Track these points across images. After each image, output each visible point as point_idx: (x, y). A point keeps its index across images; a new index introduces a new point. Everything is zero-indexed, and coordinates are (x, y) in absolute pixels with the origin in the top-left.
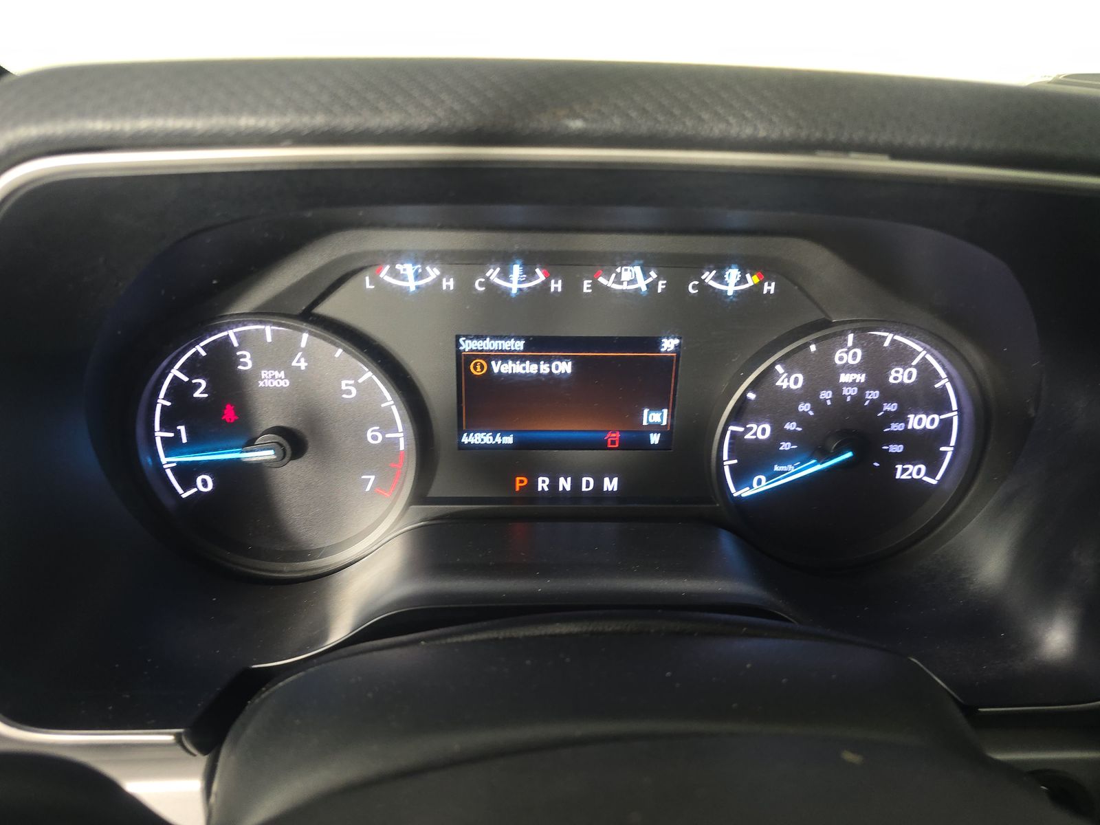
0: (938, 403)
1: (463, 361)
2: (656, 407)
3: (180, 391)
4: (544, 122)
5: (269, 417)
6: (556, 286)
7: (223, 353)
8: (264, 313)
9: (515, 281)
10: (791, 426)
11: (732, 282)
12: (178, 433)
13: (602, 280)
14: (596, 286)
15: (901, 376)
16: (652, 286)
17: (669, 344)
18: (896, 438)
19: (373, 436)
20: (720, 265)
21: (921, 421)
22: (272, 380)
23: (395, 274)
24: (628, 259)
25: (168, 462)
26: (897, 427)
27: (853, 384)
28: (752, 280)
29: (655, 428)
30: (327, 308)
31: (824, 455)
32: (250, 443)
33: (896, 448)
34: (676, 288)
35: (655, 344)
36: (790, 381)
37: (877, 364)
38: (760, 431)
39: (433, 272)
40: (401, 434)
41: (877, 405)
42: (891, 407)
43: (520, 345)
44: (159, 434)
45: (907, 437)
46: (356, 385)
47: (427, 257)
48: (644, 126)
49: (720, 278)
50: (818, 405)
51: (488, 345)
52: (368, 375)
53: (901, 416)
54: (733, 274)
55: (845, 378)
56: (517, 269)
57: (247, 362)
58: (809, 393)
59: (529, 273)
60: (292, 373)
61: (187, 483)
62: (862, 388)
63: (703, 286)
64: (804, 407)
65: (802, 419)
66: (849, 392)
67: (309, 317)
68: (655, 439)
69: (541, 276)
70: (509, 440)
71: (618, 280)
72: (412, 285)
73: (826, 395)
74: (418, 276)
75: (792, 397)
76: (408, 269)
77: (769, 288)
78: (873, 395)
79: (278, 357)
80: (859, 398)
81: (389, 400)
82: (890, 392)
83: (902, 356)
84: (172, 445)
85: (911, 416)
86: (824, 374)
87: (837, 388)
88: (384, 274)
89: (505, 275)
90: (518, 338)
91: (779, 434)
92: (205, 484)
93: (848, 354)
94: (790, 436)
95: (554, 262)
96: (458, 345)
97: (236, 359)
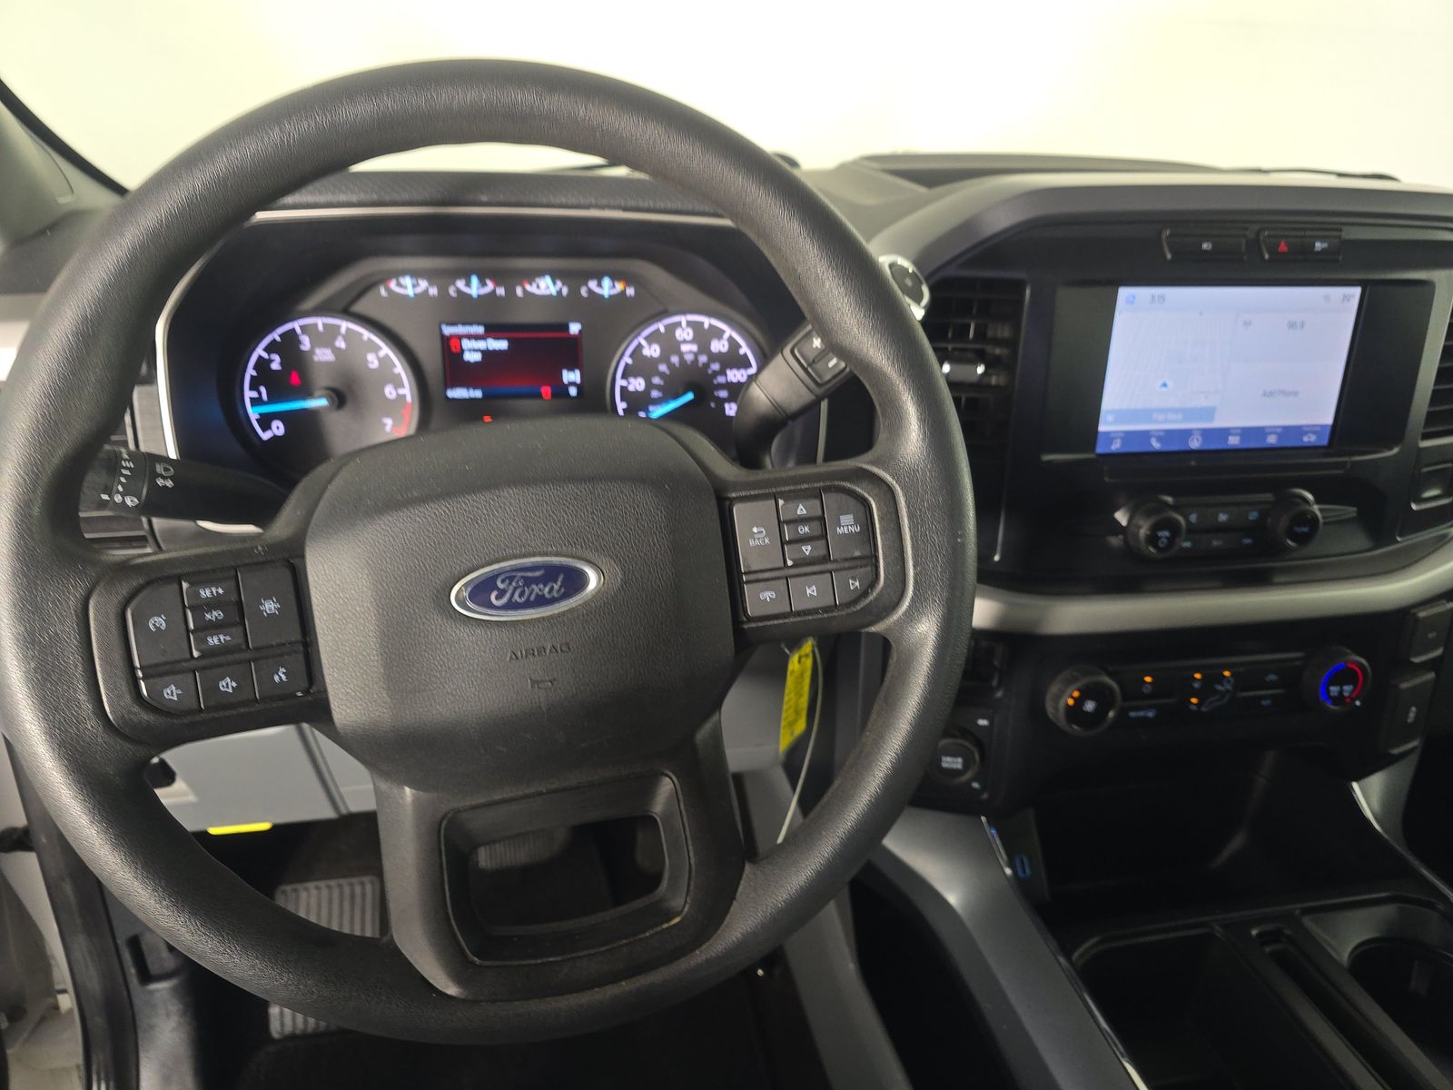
0: (744, 363)
1: (446, 341)
2: (571, 369)
3: (262, 364)
4: (470, 197)
5: (321, 380)
6: (501, 291)
7: (291, 337)
8: (320, 311)
9: (475, 288)
10: (656, 380)
11: (607, 288)
12: (260, 393)
13: (528, 287)
14: (525, 291)
15: (719, 346)
16: (560, 292)
17: (575, 328)
18: (721, 386)
19: (390, 392)
20: (599, 277)
21: (735, 376)
22: (323, 355)
23: (399, 285)
24: (541, 273)
25: (253, 413)
26: (721, 379)
27: (691, 352)
28: (619, 287)
29: (573, 384)
30: (359, 307)
31: (676, 396)
32: (307, 393)
33: (723, 394)
34: (574, 291)
35: (566, 328)
36: (652, 351)
37: (702, 337)
38: (637, 384)
39: (423, 284)
40: (408, 391)
41: (707, 366)
42: (716, 367)
43: (480, 330)
44: (249, 394)
45: (729, 386)
46: (378, 358)
47: (416, 274)
49: (600, 285)
50: (670, 366)
51: (460, 330)
52: (386, 350)
53: (723, 372)
54: (607, 282)
55: (684, 348)
56: (475, 280)
57: (306, 343)
58: (664, 357)
59: (483, 284)
60: (336, 351)
61: (266, 427)
62: (696, 355)
63: (590, 291)
64: (663, 368)
65: (662, 375)
66: (689, 358)
67: (347, 313)
68: (573, 391)
69: (490, 286)
70: (478, 394)
71: (538, 287)
72: (410, 292)
73: (675, 359)
74: (414, 286)
75: (653, 362)
76: (407, 281)
77: (630, 291)
78: (703, 359)
79: (328, 337)
80: (696, 360)
81: (400, 368)
82: (714, 357)
83: (718, 334)
84: (255, 402)
85: (728, 372)
86: (669, 343)
87: (681, 355)
88: (393, 285)
89: (468, 284)
90: (479, 324)
91: (649, 386)
92: (278, 428)
93: (684, 334)
94: (658, 387)
95: (499, 277)
96: (441, 330)
97: (299, 342)
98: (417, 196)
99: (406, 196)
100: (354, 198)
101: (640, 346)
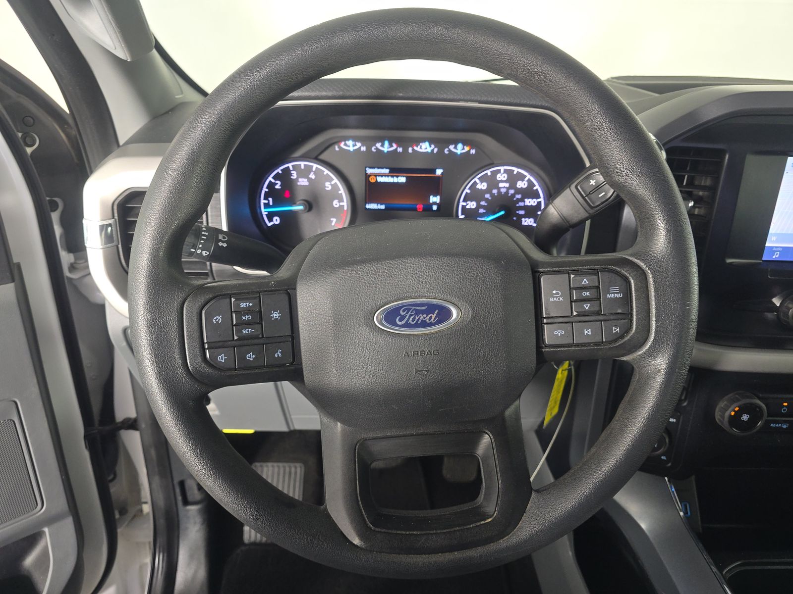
0: (536, 195)
1: (367, 176)
2: (435, 195)
3: (271, 186)
4: (394, 94)
5: (301, 195)
6: (400, 150)
7: (287, 171)
8: (303, 158)
9: (386, 148)
10: (483, 203)
11: (460, 149)
12: (269, 201)
13: (415, 148)
14: (413, 150)
15: (521, 185)
16: (433, 150)
17: (439, 172)
18: (521, 208)
19: (336, 204)
20: (455, 142)
21: (530, 202)
22: (303, 182)
23: (345, 145)
24: (424, 140)
25: (264, 212)
26: (521, 204)
27: (504, 187)
28: (467, 149)
29: (435, 203)
30: (323, 157)
31: (495, 213)
32: (293, 203)
33: (522, 212)
34: (441, 151)
35: (434, 171)
36: (483, 186)
37: (513, 179)
38: (472, 205)
39: (359, 145)
40: (345, 203)
41: (513, 195)
42: (519, 196)
43: (387, 171)
44: (263, 201)
45: (525, 208)
46: (331, 184)
47: (355, 139)
48: (417, 95)
49: (455, 148)
50: (492, 195)
51: (376, 171)
52: (336, 180)
53: (522, 200)
54: (460, 146)
55: (501, 185)
56: (386, 143)
57: (294, 175)
58: (488, 190)
59: (391, 146)
60: (310, 180)
61: (270, 220)
62: (508, 189)
63: (450, 151)
64: (487, 196)
65: (486, 200)
66: (503, 191)
67: (317, 159)
68: (435, 208)
69: (395, 146)
70: (383, 207)
71: (421, 148)
72: (351, 149)
73: (495, 191)
74: (354, 146)
75: (483, 192)
76: (350, 143)
77: (473, 151)
78: (512, 192)
79: (305, 173)
80: (507, 192)
81: (342, 191)
82: (518, 191)
83: (522, 178)
84: (267, 206)
85: (526, 200)
86: (493, 182)
87: (499, 189)
88: (342, 145)
89: (383, 145)
90: (387, 168)
91: (479, 206)
92: (276, 220)
93: (501, 177)
94: (483, 207)
95: (399, 141)
96: (366, 171)
97: (291, 175)
98: (365, 94)
99: (358, 93)
100: (330, 94)
101: (475, 183)
